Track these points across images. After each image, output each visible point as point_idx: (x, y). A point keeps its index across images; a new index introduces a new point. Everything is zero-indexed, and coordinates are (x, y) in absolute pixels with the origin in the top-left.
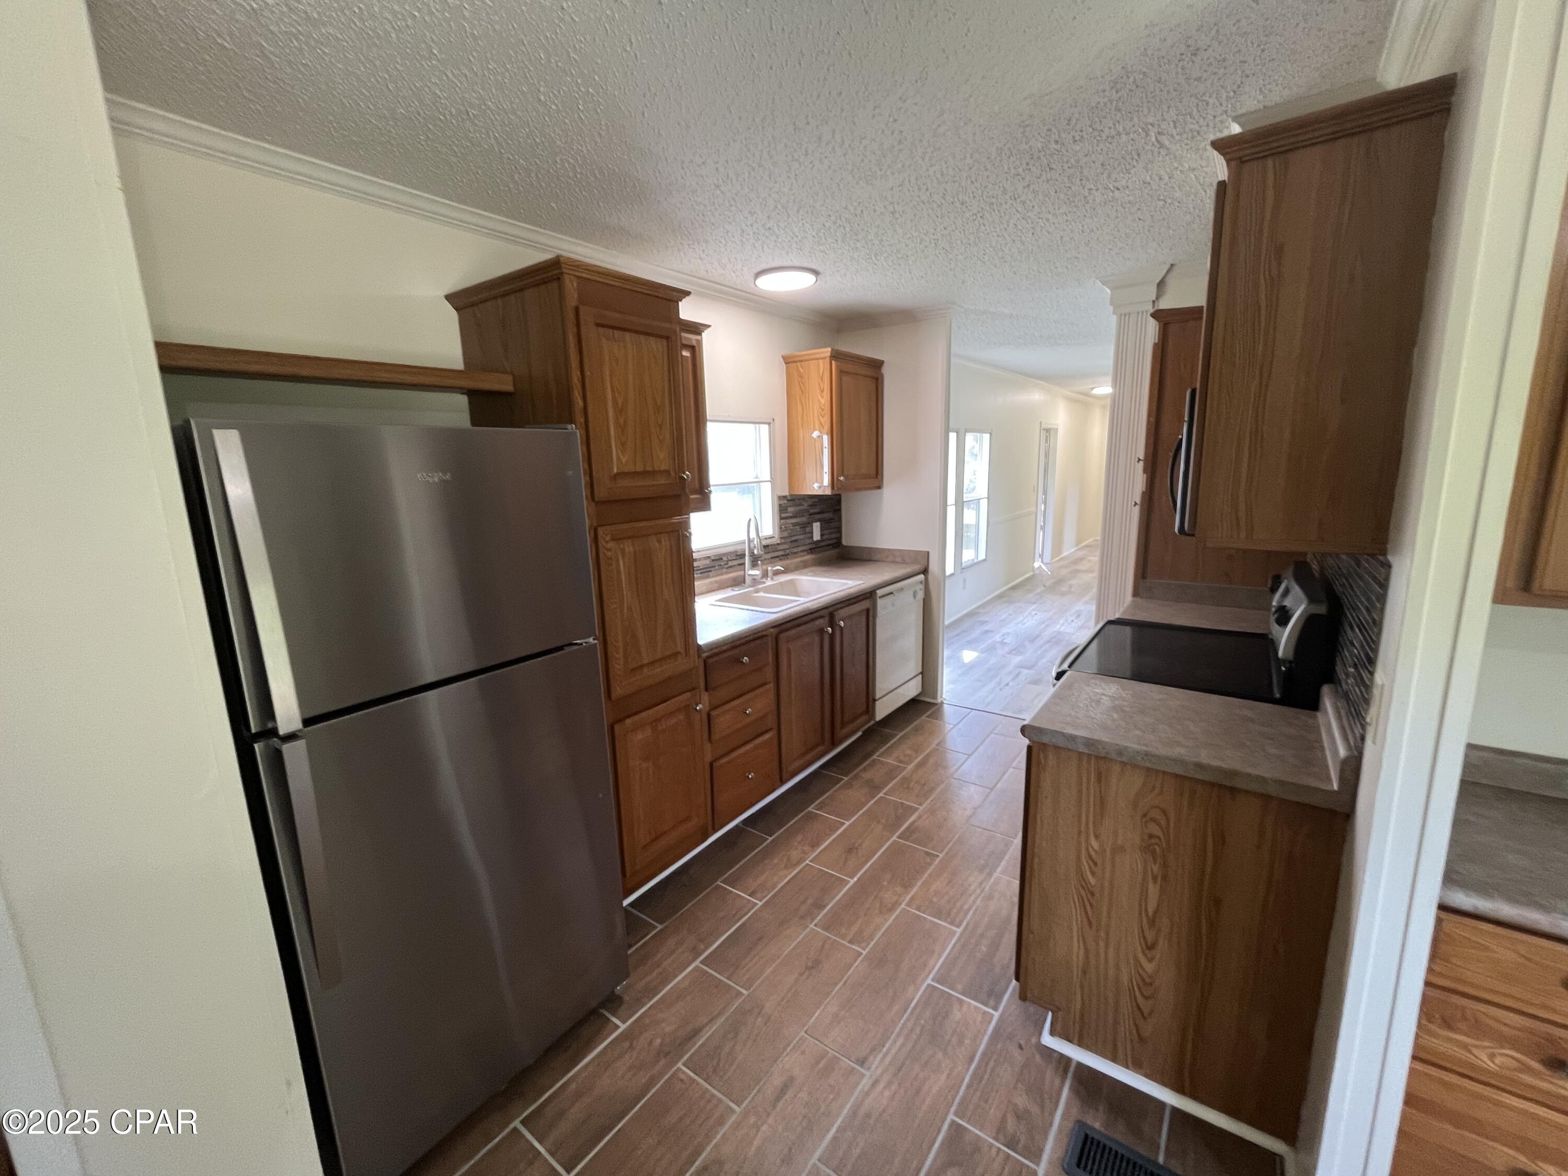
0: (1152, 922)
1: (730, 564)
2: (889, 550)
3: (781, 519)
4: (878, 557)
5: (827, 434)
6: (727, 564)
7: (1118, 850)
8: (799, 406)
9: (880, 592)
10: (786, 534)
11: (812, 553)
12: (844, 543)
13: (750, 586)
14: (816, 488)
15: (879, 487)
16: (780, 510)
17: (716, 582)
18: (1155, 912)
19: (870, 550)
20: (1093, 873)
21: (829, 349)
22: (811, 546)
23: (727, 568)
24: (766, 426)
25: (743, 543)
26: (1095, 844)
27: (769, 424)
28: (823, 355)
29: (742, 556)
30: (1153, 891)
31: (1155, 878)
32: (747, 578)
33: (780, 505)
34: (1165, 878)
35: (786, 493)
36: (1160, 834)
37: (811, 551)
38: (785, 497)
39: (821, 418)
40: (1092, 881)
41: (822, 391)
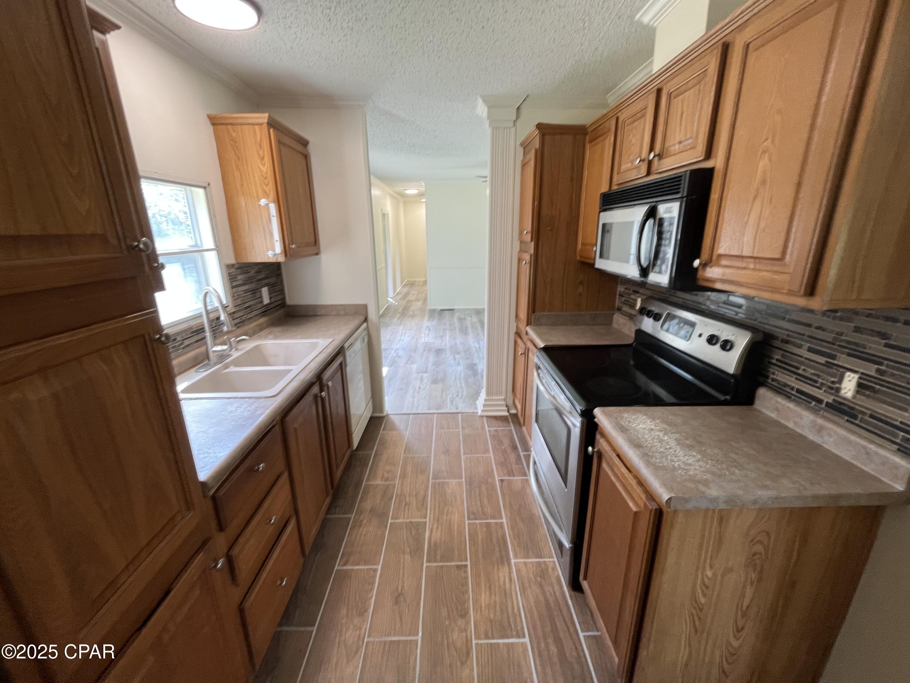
0: (744, 615)
1: (187, 342)
2: (332, 306)
3: (233, 287)
4: (323, 312)
5: (274, 203)
7: (729, 570)
8: (237, 174)
9: (346, 345)
10: (239, 302)
11: (264, 316)
12: (289, 302)
13: (216, 364)
14: (270, 255)
15: (317, 254)
16: (230, 279)
18: (748, 607)
19: (315, 307)
20: (704, 595)
21: (266, 115)
22: (263, 309)
23: (183, 348)
24: (201, 191)
25: (200, 316)
26: (709, 573)
27: (205, 188)
28: (260, 121)
29: (201, 330)
30: (749, 592)
31: (752, 583)
32: (211, 355)
33: (229, 273)
34: (760, 580)
35: (233, 261)
36: (763, 551)
37: (263, 314)
38: (233, 266)
39: (264, 187)
40: (703, 600)
41: (263, 159)
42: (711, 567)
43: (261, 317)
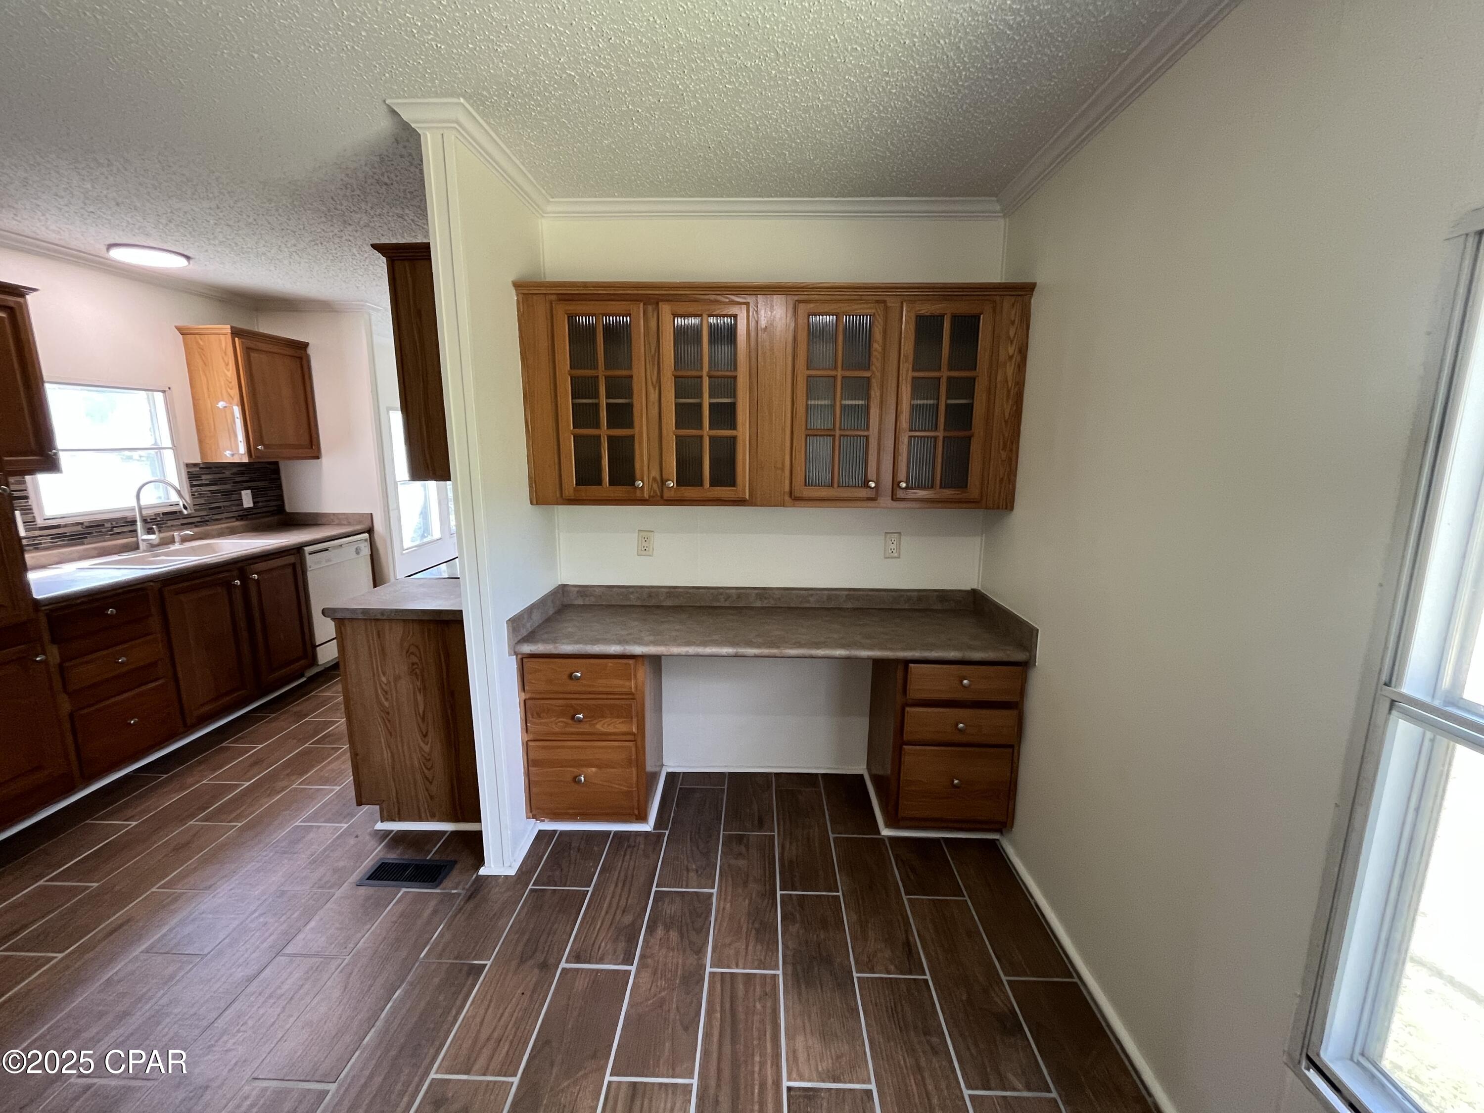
0: (423, 719)
1: (116, 530)
3: (192, 486)
4: (324, 521)
5: (238, 406)
6: (111, 530)
7: (397, 678)
8: (203, 377)
9: (307, 549)
10: (202, 501)
11: (242, 519)
12: (288, 509)
13: (144, 551)
14: (228, 455)
15: (318, 457)
16: (189, 478)
17: (95, 548)
18: (424, 712)
20: (387, 699)
21: (229, 326)
22: (241, 513)
23: (111, 535)
24: (161, 394)
25: (133, 509)
26: (384, 679)
27: (164, 392)
28: (224, 331)
29: (133, 522)
30: (420, 698)
31: (420, 690)
32: (141, 543)
33: (188, 472)
34: (425, 688)
35: (198, 460)
36: (418, 661)
37: (241, 518)
38: (195, 465)
39: (229, 390)
40: (386, 704)
41: (227, 365)
42: (384, 674)
43: (237, 520)
